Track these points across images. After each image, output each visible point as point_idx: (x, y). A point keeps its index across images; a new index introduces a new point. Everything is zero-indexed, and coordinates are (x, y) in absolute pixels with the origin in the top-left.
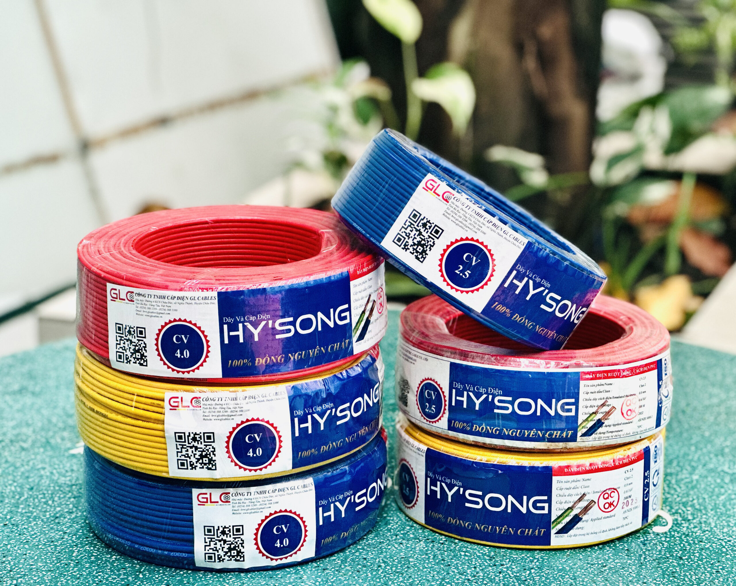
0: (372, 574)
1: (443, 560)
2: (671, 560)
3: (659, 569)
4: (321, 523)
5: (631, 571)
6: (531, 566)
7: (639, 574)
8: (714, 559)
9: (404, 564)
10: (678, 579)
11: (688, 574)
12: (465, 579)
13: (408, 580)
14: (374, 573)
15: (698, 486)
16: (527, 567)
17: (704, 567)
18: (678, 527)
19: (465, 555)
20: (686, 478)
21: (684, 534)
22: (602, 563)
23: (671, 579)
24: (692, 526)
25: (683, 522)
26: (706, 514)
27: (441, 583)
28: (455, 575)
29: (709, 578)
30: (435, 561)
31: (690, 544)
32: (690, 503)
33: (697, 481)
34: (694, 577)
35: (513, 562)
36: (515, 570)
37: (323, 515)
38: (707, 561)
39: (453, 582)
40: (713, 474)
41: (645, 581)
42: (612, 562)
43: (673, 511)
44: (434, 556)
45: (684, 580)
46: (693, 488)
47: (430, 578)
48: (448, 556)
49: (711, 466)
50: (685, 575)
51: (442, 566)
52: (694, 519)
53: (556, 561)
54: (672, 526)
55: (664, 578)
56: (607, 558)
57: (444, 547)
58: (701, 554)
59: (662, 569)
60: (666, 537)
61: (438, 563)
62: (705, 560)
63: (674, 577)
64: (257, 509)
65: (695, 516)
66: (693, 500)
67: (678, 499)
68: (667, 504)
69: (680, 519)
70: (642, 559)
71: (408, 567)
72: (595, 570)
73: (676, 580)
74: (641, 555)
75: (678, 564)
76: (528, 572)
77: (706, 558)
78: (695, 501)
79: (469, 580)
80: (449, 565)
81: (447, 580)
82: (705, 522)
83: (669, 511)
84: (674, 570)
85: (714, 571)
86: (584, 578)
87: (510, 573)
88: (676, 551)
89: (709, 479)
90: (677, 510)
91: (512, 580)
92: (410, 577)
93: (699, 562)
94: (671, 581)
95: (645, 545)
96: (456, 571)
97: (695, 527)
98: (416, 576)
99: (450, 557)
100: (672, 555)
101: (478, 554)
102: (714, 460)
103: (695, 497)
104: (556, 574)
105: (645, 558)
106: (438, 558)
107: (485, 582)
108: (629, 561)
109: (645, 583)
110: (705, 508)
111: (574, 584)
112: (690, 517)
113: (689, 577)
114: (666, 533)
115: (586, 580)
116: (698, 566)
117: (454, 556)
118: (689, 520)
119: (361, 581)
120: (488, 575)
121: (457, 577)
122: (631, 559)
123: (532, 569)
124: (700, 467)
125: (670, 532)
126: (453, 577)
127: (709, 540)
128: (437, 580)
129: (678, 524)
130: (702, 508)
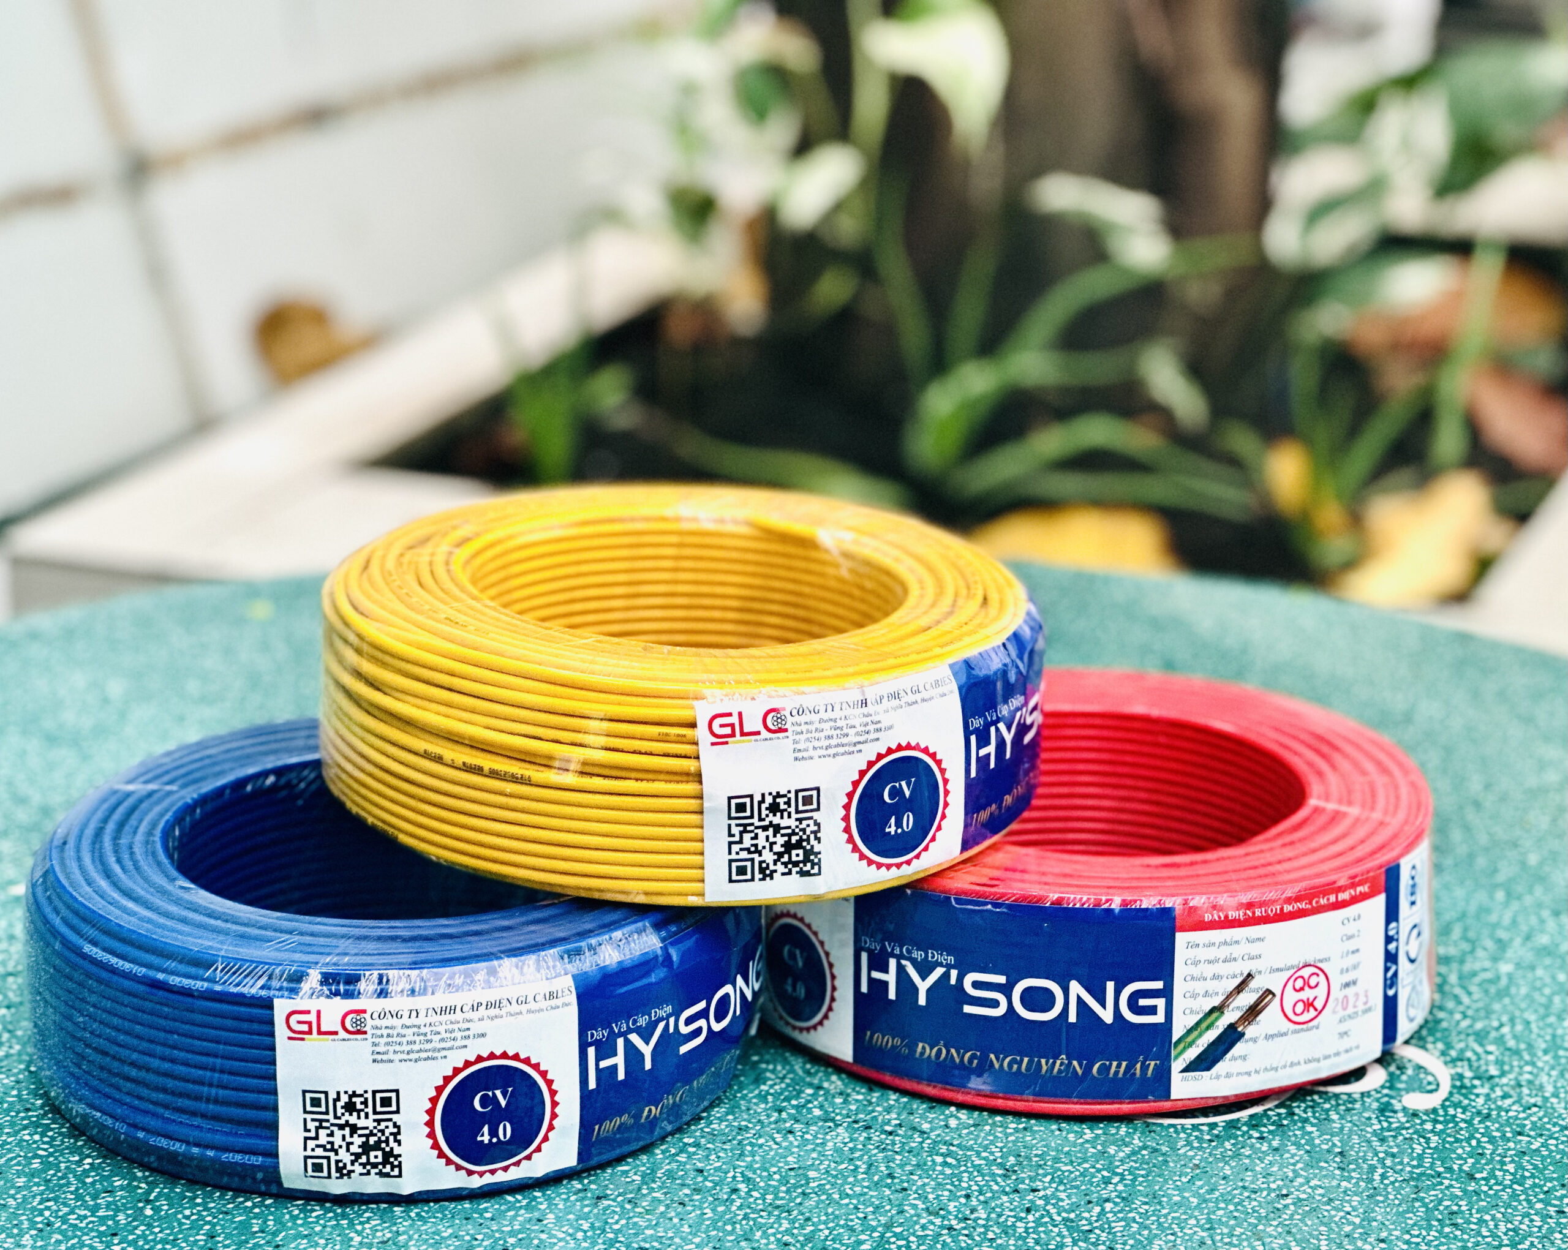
0: (714, 1210)
1: (891, 1176)
2: (1446, 1182)
3: (1417, 1204)
4: (592, 1085)
5: (1348, 1209)
6: (1105, 1194)
7: (1367, 1219)
8: (1551, 1180)
9: (795, 1187)
10: (1463, 1231)
11: (1487, 1217)
12: (942, 1227)
13: (802, 1227)
14: (721, 1209)
15: (1513, 990)
16: (1094, 1197)
17: (1528, 1201)
18: (1466, 1097)
19: (945, 1164)
20: (1485, 970)
21: (1479, 1113)
22: (1279, 1188)
23: (1447, 1230)
24: (1499, 1092)
25: (1476, 1082)
26: (1533, 1064)
27: (882, 1236)
28: (918, 1216)
29: (1540, 1227)
30: (870, 1179)
31: (1492, 1140)
32: (1493, 1034)
33: (1510, 976)
34: (1502, 1227)
35: (1061, 1182)
36: (1064, 1204)
37: (597, 1065)
38: (1535, 1185)
39: (914, 1234)
40: (1548, 961)
41: (1384, 1235)
42: (1302, 1185)
43: (1453, 1053)
44: (870, 1166)
45: (1479, 1233)
46: (1501, 994)
47: (856, 1223)
48: (902, 1166)
49: (1544, 940)
50: (1481, 1222)
51: (888, 1192)
52: (1503, 1074)
53: (1166, 1181)
54: (1451, 1094)
55: (1429, 1228)
56: (1291, 1174)
57: (894, 1143)
58: (1520, 1167)
59: (1425, 1205)
60: (1436, 1121)
61: (877, 1184)
62: (1529, 1182)
63: (1455, 1225)
64: (434, 1050)
65: (1506, 1068)
66: (1502, 1025)
67: (1465, 1024)
68: (1439, 1035)
69: (1468, 1074)
70: (1377, 1177)
71: (804, 1194)
72: (1260, 1206)
73: (1458, 1233)
74: (1372, 1169)
75: (1465, 1191)
76: (1097, 1209)
77: (1533, 1176)
78: (1505, 1030)
79: (950, 1228)
80: (905, 1189)
81: (898, 1230)
82: (1530, 1082)
83: (1443, 1053)
84: (1455, 1208)
85: (1552, 1210)
86: (1233, 1228)
87: (1053, 1211)
88: (1460, 1157)
89: (1540, 972)
90: (1462, 1051)
91: (1056, 1230)
92: (808, 1219)
93: (1515, 1186)
94: (1446, 1236)
95: (1383, 1140)
96: (921, 1206)
97: (1505, 1096)
98: (823, 1218)
99: (908, 1168)
100: (1450, 1170)
101: (978, 1162)
102: (1551, 924)
103: (1505, 1019)
104: (1166, 1216)
105: (1383, 1176)
106: (877, 1171)
107: (991, 1235)
108: (1344, 1184)
109: (1383, 1241)
110: (1530, 1047)
111: (1210, 1242)
112: (1493, 1071)
113: (1491, 1224)
114: (1434, 1111)
115: (1238, 1231)
116: (1514, 1196)
117: (918, 1165)
118: (1491, 1077)
119: (686, 1229)
120: (999, 1216)
121: (923, 1221)
122: (1349, 1179)
123: (1107, 1200)
124: (1518, 941)
125: (1443, 1106)
126: (910, 1223)
127: (1539, 1130)
128: (874, 1230)
129: (1463, 1087)
130: (1523, 1046)
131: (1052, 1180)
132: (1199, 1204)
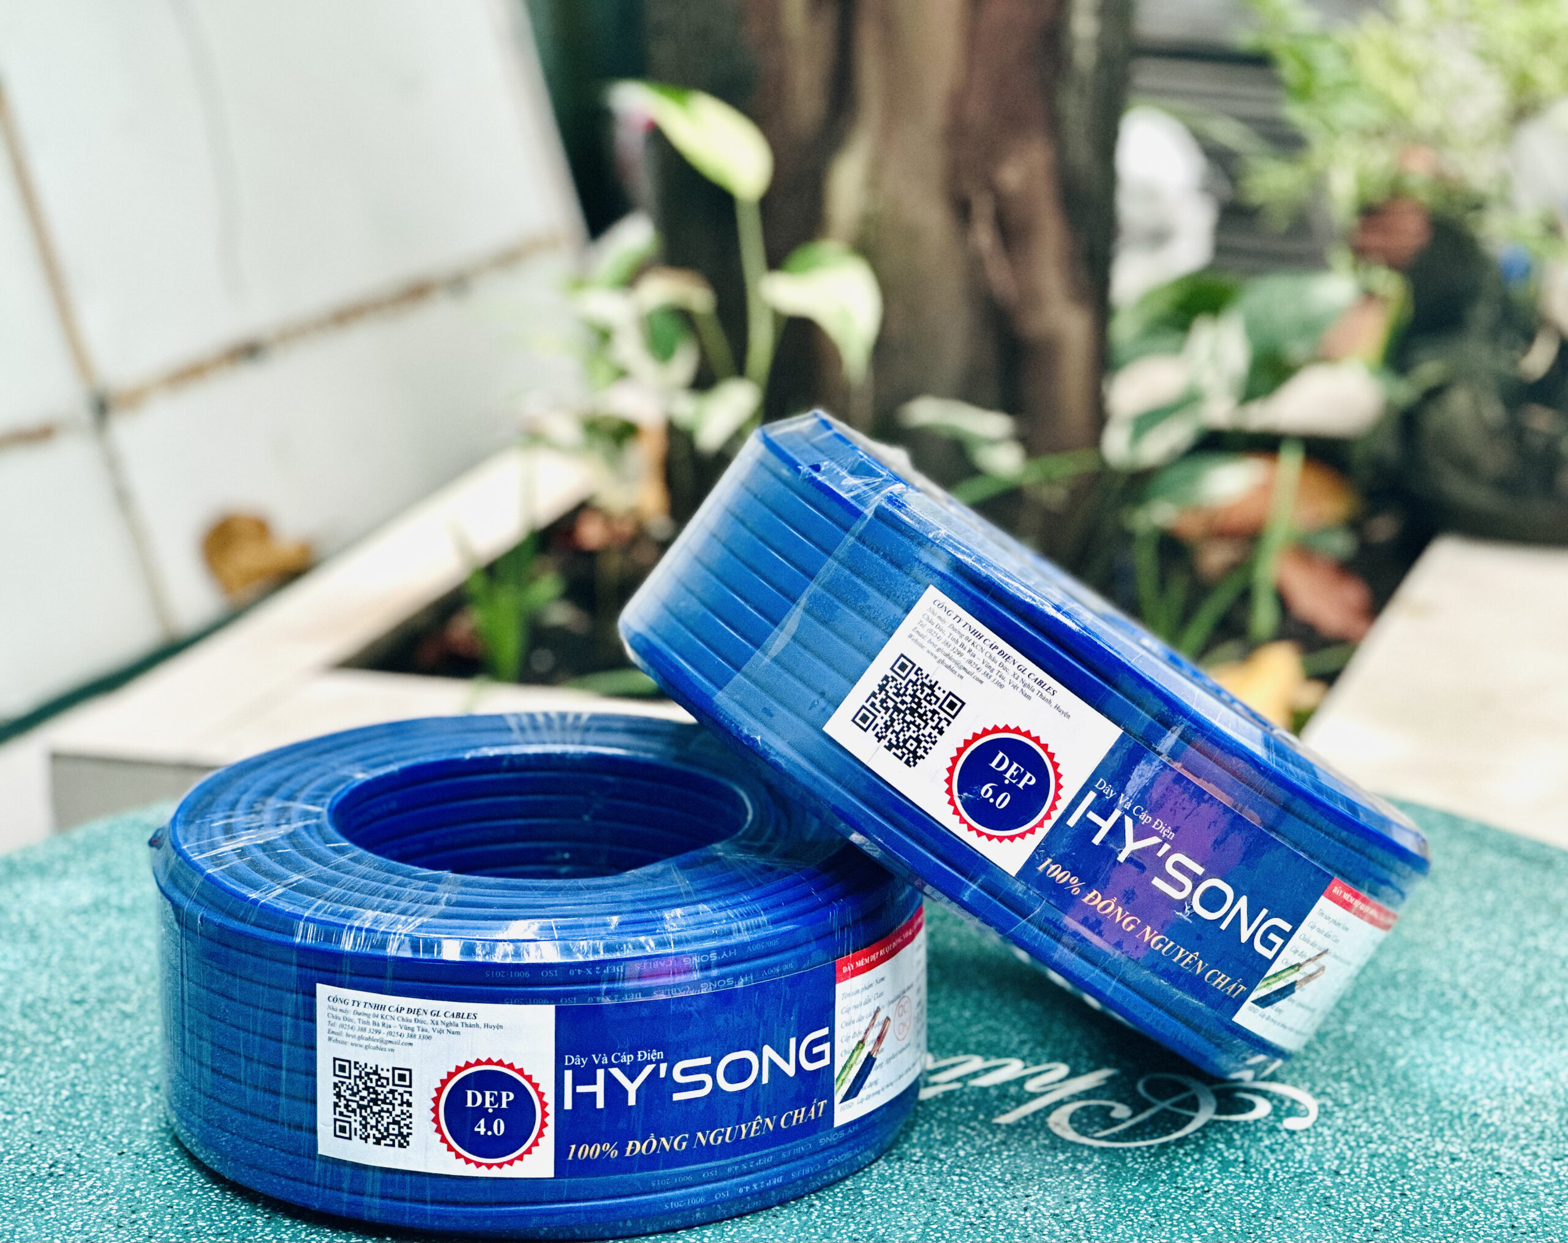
2: (1320, 1178)
3: (1301, 1193)
5: (1252, 1198)
6: (1078, 1196)
7: (1266, 1204)
8: (1395, 1173)
10: (1335, 1210)
11: (1351, 1200)
12: (965, 1223)
15: (1357, 1044)
16: (1071, 1199)
17: (1379, 1187)
18: (1329, 1118)
19: (961, 1181)
20: (1335, 1030)
21: (1339, 1130)
22: (1202, 1187)
23: (1323, 1209)
24: (1352, 1115)
25: (1336, 1109)
26: (1374, 1094)
29: (1389, 1205)
31: (1351, 1148)
32: (1345, 1076)
33: (1355, 1034)
34: (1363, 1206)
35: (1046, 1190)
38: (1383, 1178)
39: (946, 1229)
40: (1381, 1022)
41: (1279, 1214)
42: (1218, 1184)
43: (1318, 1090)
45: (1347, 1210)
46: (1350, 1046)
47: (903, 1223)
49: (1376, 1007)
50: (1347, 1203)
52: (1354, 1102)
54: (1318, 1118)
55: (1311, 1208)
56: (1209, 1177)
58: (1371, 1165)
59: (1306, 1193)
60: (1309, 1137)
62: (1379, 1176)
63: (1329, 1206)
65: (1357, 1098)
66: (1350, 1069)
67: (1324, 1069)
68: (1306, 1077)
69: (1329, 1103)
70: (1271, 1176)
72: (1190, 1198)
73: (1332, 1211)
74: (1267, 1171)
75: (1333, 1183)
76: (1074, 1207)
77: (1381, 1171)
78: (1354, 1072)
79: (972, 1224)
80: (934, 1200)
82: (1375, 1108)
83: (1311, 1090)
84: (1328, 1195)
85: (1397, 1193)
86: (1172, 1215)
87: (1043, 1209)
88: (1328, 1160)
89: (1376, 1030)
90: (1324, 1088)
93: (1370, 1178)
94: (1324, 1213)
95: (1273, 1151)
96: (948, 1210)
97: (1357, 1117)
99: (935, 1185)
100: (1321, 1169)
102: (1381, 996)
103: (1353, 1064)
104: (1124, 1209)
105: (1275, 1175)
107: (1001, 1227)
108: (1248, 1182)
109: (1278, 1218)
110: (1373, 1083)
112: (1347, 1101)
113: (1355, 1204)
114: (1307, 1130)
115: (1177, 1216)
116: (1369, 1185)
118: (1346, 1106)
120: (1006, 1214)
121: (951, 1220)
122: (1251, 1178)
123: (1081, 1200)
124: (1357, 1010)
125: (1314, 1127)
126: (942, 1223)
127: (1383, 1139)
129: (1326, 1112)
130: (1367, 1082)
131: (1039, 1189)
132: (1146, 1201)
